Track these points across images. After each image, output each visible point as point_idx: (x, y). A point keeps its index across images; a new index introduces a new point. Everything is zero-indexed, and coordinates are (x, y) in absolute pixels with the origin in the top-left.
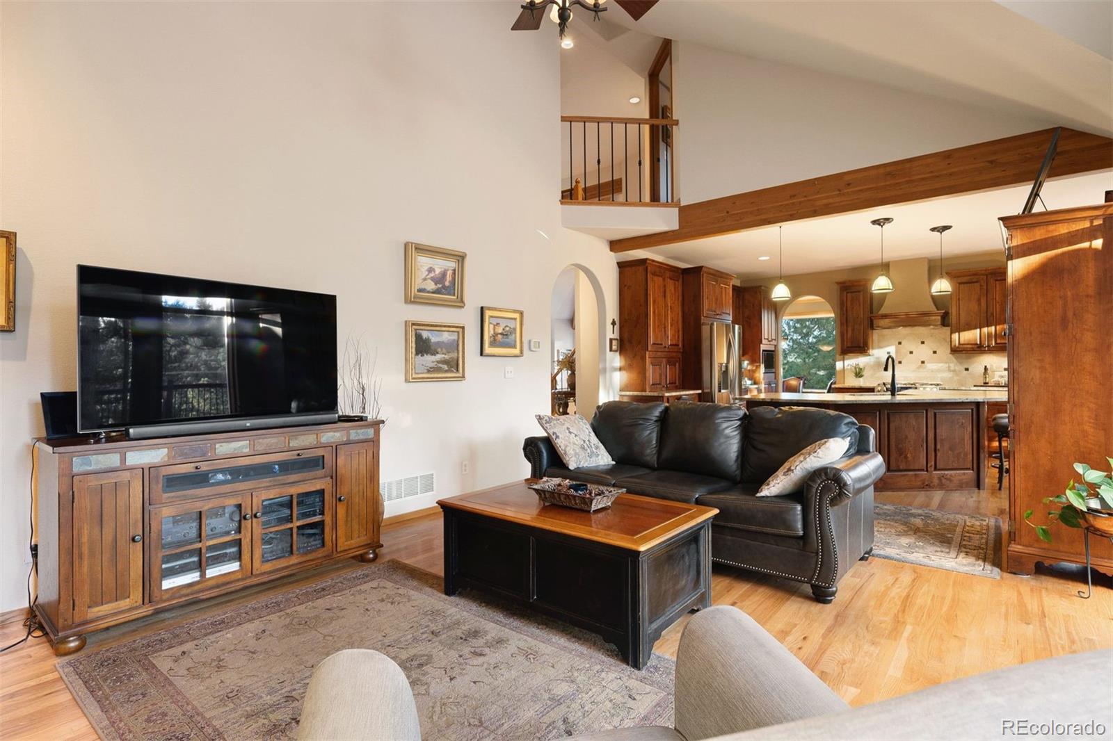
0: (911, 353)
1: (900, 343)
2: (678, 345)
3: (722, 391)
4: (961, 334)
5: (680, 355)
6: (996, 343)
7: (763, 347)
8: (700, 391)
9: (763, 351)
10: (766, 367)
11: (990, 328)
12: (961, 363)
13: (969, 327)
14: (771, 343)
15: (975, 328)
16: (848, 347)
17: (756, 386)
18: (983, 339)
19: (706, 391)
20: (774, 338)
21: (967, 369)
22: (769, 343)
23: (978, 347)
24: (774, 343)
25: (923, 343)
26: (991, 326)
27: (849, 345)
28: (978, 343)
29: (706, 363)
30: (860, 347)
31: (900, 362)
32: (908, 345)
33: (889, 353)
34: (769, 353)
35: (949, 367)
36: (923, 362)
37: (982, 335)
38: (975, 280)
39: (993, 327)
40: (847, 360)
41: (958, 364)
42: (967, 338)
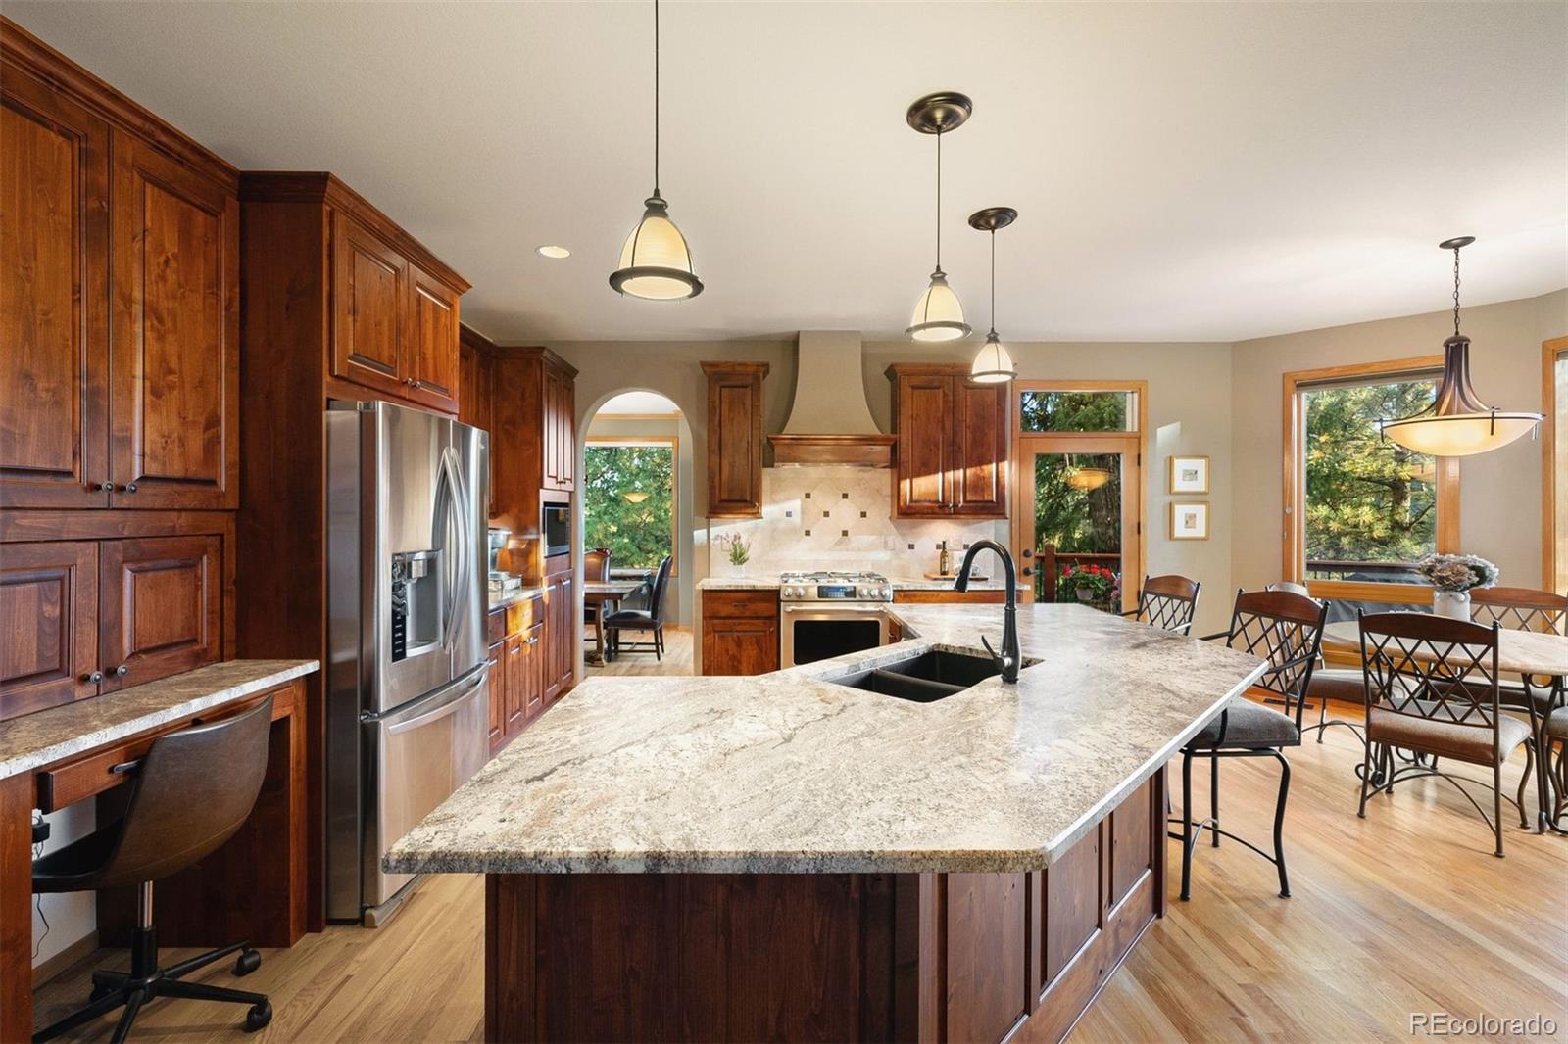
0: (826, 514)
1: (808, 496)
2: (213, 482)
3: (411, 653)
4: (914, 480)
5: (225, 524)
6: (965, 501)
7: (545, 496)
8: (312, 666)
9: (546, 504)
10: (552, 543)
11: (956, 472)
12: (903, 535)
13: (926, 469)
14: (563, 486)
15: (936, 472)
16: (722, 501)
17: (530, 593)
18: (947, 494)
19: (340, 657)
20: (568, 476)
21: (911, 547)
22: (558, 486)
23: (940, 508)
24: (569, 486)
25: (845, 496)
26: (959, 469)
27: (725, 497)
28: (940, 500)
29: (340, 553)
30: (746, 501)
31: (808, 533)
32: (822, 501)
33: (789, 514)
34: (557, 511)
35: (886, 542)
36: (845, 533)
37: (946, 484)
38: (936, 384)
39: (962, 471)
40: (714, 526)
41: (899, 538)
42: (923, 489)
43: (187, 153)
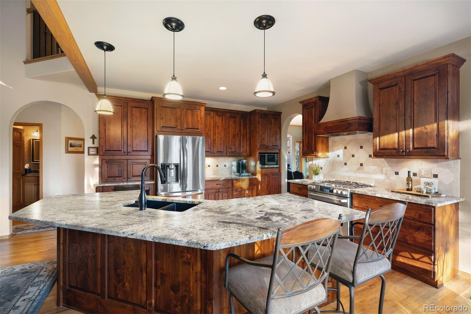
0: (353, 156)
1: (345, 148)
4: (381, 138)
5: (150, 157)
6: (413, 147)
9: (260, 153)
11: (407, 131)
13: (389, 131)
14: (271, 148)
15: (394, 132)
18: (401, 144)
20: (276, 145)
21: (397, 173)
24: (278, 147)
25: (361, 147)
26: (409, 129)
28: (397, 147)
30: (312, 151)
31: (346, 164)
32: (352, 149)
33: (338, 156)
34: (274, 155)
35: (382, 170)
36: (361, 165)
37: (400, 139)
38: (394, 84)
39: (411, 130)
40: (314, 160)
41: (390, 168)
42: (386, 142)
43: (140, 101)
